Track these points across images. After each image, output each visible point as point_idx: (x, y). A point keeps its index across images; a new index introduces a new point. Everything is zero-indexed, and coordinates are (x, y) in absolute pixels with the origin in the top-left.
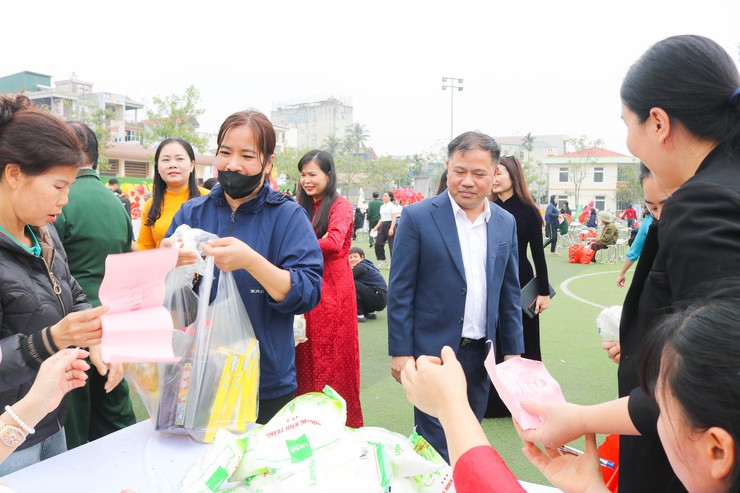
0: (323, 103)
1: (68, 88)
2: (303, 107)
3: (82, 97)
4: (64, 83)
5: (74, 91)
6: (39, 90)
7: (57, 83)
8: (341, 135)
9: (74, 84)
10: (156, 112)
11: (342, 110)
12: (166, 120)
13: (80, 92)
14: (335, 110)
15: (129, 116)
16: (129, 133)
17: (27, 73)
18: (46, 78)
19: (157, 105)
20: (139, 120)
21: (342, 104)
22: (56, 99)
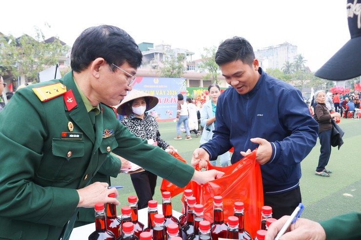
0: (281, 45)
1: (161, 48)
2: (271, 48)
3: (167, 51)
4: (159, 46)
5: (163, 49)
6: (149, 50)
7: (156, 47)
8: (292, 61)
9: (163, 46)
10: (205, 55)
11: (292, 47)
13: (166, 49)
14: (288, 48)
15: (188, 59)
16: (188, 66)
17: (144, 43)
18: (151, 45)
19: (206, 51)
20: (192, 61)
21: (291, 45)
22: (156, 53)
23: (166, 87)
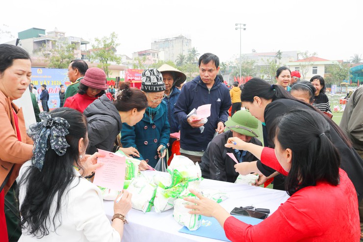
0: (177, 38)
1: (53, 35)
2: (167, 40)
3: (60, 39)
4: (51, 33)
5: (56, 36)
6: (40, 36)
7: (48, 33)
8: (186, 54)
9: (56, 33)
10: (96, 45)
11: (186, 41)
12: (101, 49)
13: (59, 37)
14: (182, 42)
15: (83, 47)
16: (83, 56)
17: (34, 28)
18: (43, 31)
19: (97, 42)
20: (87, 50)
21: (186, 38)
22: (48, 40)
23: (50, 77)
